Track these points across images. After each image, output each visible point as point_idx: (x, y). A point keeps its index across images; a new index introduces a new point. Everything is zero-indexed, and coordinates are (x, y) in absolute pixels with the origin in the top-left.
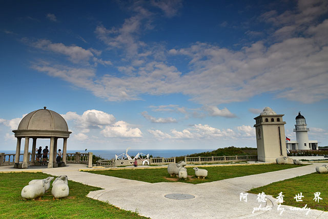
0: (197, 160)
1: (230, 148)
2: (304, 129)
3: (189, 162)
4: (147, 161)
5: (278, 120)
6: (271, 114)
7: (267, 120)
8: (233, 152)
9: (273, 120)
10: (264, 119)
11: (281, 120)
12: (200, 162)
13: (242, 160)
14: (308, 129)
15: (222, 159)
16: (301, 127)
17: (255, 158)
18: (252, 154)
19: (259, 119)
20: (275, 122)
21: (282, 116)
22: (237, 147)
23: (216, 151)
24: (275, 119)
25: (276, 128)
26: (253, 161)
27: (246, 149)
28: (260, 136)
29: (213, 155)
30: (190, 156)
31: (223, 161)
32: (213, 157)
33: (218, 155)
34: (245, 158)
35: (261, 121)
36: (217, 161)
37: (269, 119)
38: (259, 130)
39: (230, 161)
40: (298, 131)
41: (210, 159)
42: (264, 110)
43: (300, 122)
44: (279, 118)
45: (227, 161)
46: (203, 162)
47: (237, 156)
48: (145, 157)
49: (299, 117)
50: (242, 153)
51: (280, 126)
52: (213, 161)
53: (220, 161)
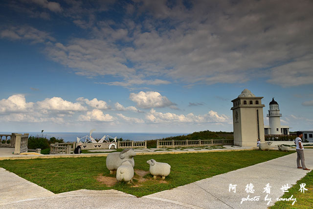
0: (171, 143)
1: (205, 132)
2: (277, 114)
3: (162, 146)
4: (114, 144)
5: (257, 103)
6: (250, 96)
7: (245, 103)
8: (209, 136)
9: (251, 103)
10: (242, 101)
11: (259, 102)
12: (174, 146)
13: (217, 144)
14: (281, 114)
15: (198, 143)
16: (274, 112)
17: (231, 143)
18: (227, 138)
19: (236, 102)
20: (254, 105)
21: (261, 98)
22: (212, 131)
23: (191, 135)
24: (254, 101)
25: (254, 110)
26: (229, 145)
27: (221, 132)
28: (237, 119)
29: (187, 138)
30: (166, 139)
31: (198, 145)
32: (187, 141)
33: (193, 139)
34: (221, 142)
35: (239, 103)
36: (192, 145)
37: (248, 101)
38: (237, 113)
39: (205, 145)
40: (270, 116)
41: (185, 143)
42: (242, 92)
43: (274, 108)
44: (258, 100)
45: (202, 145)
46: (177, 146)
47: (212, 140)
48: (111, 140)
49: (273, 102)
50: (217, 137)
51: (259, 109)
52: (187, 145)
53: (195, 145)
